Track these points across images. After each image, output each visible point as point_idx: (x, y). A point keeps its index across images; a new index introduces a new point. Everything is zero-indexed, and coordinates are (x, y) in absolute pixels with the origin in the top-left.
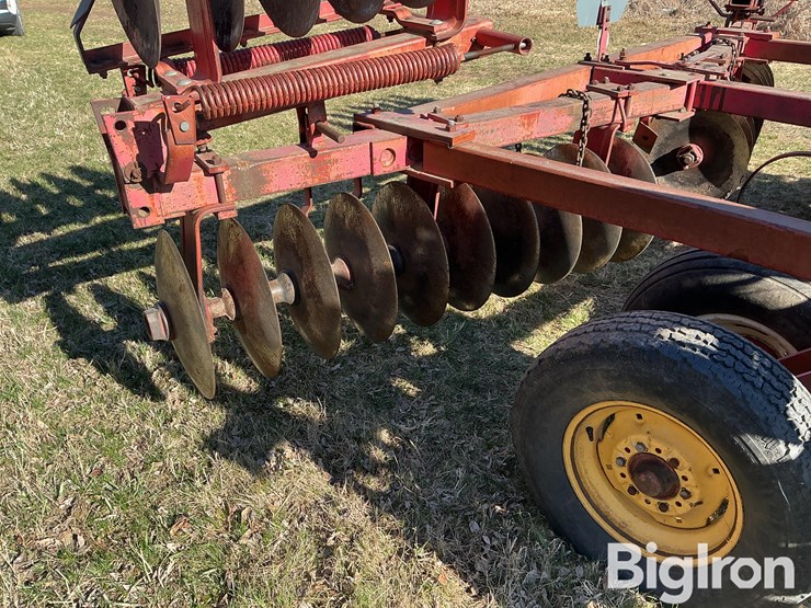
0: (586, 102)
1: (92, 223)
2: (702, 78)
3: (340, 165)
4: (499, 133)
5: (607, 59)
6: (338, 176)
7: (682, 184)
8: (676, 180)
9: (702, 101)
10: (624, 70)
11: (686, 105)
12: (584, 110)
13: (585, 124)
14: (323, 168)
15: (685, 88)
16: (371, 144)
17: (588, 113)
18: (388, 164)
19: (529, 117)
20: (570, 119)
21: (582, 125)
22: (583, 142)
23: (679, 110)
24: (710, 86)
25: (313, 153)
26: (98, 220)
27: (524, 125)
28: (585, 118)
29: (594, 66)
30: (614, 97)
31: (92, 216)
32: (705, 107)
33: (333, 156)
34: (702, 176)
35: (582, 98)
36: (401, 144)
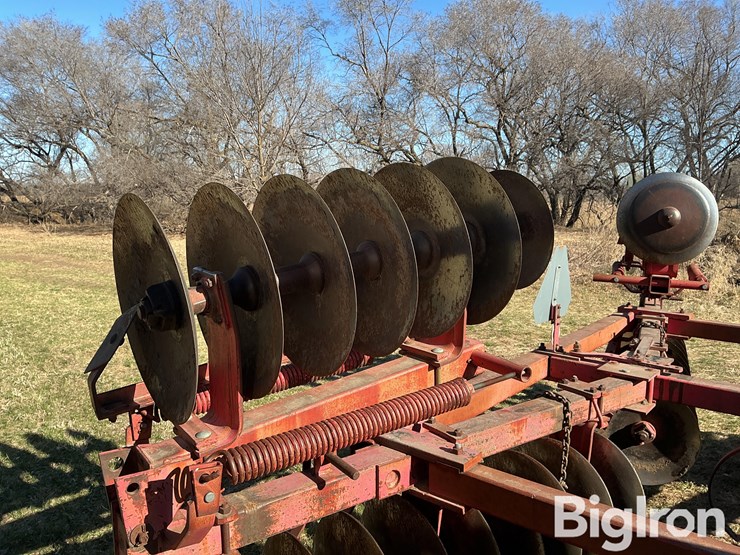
0: (566, 405)
1: (46, 507)
2: (657, 373)
3: (346, 493)
4: (492, 441)
5: (561, 350)
6: (344, 504)
7: (639, 458)
8: (633, 455)
9: (661, 393)
10: (580, 362)
11: (647, 397)
12: (565, 412)
13: (567, 425)
14: (329, 499)
15: (645, 383)
16: (377, 467)
17: (568, 414)
18: (393, 485)
19: (519, 423)
20: (553, 422)
21: (564, 425)
22: (567, 441)
23: (642, 403)
24: (668, 381)
25: (321, 484)
26: (53, 502)
27: (514, 431)
28: (566, 419)
29: (550, 356)
30: (589, 398)
31: (48, 498)
32: (665, 398)
33: (340, 485)
34: (657, 451)
35: (560, 400)
36: (405, 464)
